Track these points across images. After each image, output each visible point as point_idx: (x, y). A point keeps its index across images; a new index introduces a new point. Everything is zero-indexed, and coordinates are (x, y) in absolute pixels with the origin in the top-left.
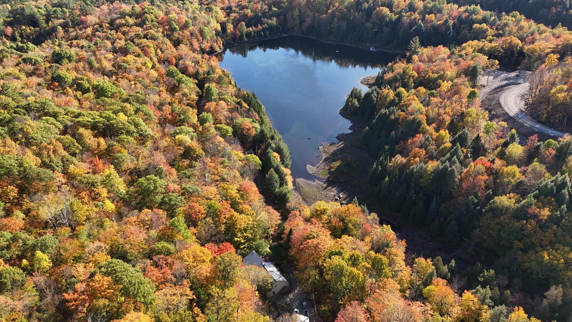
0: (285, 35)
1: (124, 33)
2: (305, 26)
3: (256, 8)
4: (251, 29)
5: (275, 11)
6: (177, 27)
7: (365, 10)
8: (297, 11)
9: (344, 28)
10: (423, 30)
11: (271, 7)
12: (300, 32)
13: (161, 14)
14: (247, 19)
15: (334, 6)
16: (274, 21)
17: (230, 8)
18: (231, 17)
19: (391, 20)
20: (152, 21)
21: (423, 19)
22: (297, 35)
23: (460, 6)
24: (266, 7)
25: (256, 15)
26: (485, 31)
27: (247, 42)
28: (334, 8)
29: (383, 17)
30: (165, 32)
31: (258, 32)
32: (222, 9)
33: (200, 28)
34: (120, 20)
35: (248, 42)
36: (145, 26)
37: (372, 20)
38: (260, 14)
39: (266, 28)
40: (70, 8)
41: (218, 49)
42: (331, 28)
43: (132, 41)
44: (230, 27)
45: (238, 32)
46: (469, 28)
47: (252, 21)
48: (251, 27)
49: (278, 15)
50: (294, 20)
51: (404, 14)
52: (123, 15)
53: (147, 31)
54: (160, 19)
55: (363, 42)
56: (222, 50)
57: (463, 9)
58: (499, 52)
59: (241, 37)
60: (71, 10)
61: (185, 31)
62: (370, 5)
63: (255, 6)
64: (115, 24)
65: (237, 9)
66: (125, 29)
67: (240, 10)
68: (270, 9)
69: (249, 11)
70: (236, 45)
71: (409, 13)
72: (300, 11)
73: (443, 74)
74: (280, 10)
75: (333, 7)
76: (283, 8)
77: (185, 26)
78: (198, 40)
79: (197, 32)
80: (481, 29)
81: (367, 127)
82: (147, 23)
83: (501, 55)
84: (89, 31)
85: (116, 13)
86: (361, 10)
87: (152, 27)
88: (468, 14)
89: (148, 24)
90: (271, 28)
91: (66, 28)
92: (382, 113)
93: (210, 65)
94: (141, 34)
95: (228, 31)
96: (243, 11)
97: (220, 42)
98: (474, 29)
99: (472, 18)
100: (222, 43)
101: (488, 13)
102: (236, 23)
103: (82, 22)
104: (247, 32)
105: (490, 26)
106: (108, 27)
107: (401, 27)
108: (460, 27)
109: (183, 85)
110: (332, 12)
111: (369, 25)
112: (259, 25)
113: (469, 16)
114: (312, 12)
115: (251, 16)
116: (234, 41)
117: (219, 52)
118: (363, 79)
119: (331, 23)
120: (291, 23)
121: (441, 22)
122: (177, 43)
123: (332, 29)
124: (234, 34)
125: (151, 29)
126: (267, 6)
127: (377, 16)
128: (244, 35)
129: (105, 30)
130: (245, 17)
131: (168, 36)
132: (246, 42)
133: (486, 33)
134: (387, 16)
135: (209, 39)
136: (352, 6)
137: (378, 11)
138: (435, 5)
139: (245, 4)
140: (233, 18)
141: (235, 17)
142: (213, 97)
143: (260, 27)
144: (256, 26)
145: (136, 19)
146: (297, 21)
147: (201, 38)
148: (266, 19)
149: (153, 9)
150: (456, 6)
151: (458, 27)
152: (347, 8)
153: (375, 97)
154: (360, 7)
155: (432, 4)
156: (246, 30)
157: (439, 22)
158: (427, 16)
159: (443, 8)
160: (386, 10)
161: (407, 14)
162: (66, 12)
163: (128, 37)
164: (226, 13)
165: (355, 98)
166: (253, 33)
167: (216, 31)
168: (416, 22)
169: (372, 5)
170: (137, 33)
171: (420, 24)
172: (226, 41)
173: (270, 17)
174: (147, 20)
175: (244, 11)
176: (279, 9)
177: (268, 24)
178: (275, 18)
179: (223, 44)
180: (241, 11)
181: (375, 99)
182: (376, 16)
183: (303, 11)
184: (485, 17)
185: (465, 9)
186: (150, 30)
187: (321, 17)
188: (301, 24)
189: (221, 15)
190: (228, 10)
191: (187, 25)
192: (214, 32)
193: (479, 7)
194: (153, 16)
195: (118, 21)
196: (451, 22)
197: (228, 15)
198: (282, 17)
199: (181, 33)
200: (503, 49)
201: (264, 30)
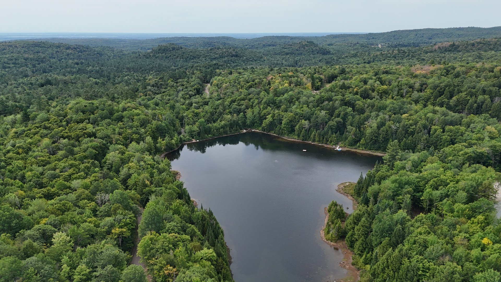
0: (245, 131)
2: (266, 123)
5: (235, 108)
8: (257, 108)
9: (307, 127)
12: (260, 129)
14: (207, 115)
20: (106, 118)
22: (257, 131)
29: (347, 116)
31: (218, 129)
38: (220, 111)
42: (293, 126)
46: (442, 130)
47: (212, 117)
48: (211, 123)
49: (238, 112)
50: (254, 117)
55: (328, 141)
56: (178, 147)
65: (198, 105)
70: (194, 141)
72: (260, 108)
90: (231, 125)
102: (196, 119)
108: (430, 129)
111: (332, 123)
114: (272, 109)
116: (193, 138)
117: (176, 149)
120: (251, 120)
127: (340, 114)
130: (205, 113)
134: (351, 115)
146: (258, 118)
160: (349, 110)
166: (212, 130)
173: (230, 114)
174: (101, 117)
176: (239, 106)
178: (235, 116)
188: (261, 121)
190: (188, 106)
198: (242, 114)
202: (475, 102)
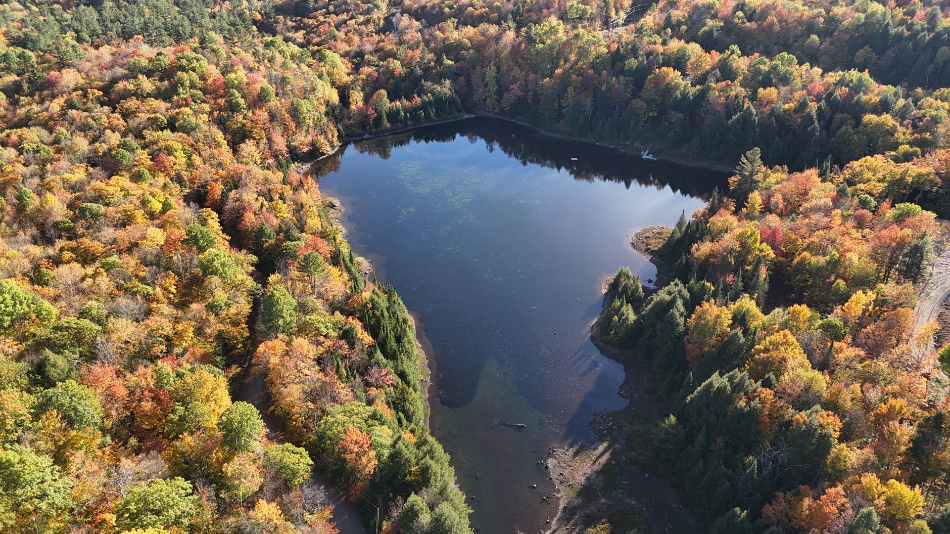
0: (467, 116)
1: (126, 115)
2: (509, 99)
3: (412, 58)
4: (398, 103)
5: (449, 67)
6: (242, 101)
7: (630, 73)
8: (493, 68)
9: (589, 109)
10: (754, 121)
11: (442, 57)
12: (497, 110)
13: (213, 72)
14: (392, 81)
15: (566, 60)
16: (445, 88)
17: (360, 54)
18: (361, 76)
19: (685, 95)
20: (193, 86)
21: (753, 97)
22: (492, 115)
23: (826, 71)
24: (431, 56)
25: (411, 73)
26: (892, 132)
27: (391, 132)
28: (568, 65)
29: (669, 89)
30: (216, 114)
31: (413, 111)
32: (345, 55)
33: (292, 104)
34: (126, 83)
35: (391, 130)
36: (175, 97)
37: (644, 94)
38: (419, 72)
39: (430, 102)
40: (40, 49)
41: (328, 148)
42: (561, 107)
43: (139, 136)
44: (357, 98)
45: (371, 111)
46: (854, 123)
47: (403, 85)
48: (400, 99)
49: (453, 75)
50: (486, 86)
51: (713, 85)
52: (133, 72)
53: (177, 110)
54: (210, 81)
55: (628, 139)
56: (336, 149)
57: (832, 77)
58: (932, 183)
59: (378, 120)
60: (42, 54)
61: (258, 112)
62: (642, 62)
63: (410, 53)
64: (114, 91)
65: (374, 58)
66: (132, 103)
67: (380, 59)
68: (439, 61)
69: (397, 63)
70: (367, 136)
71: (724, 83)
72: (498, 68)
73: (839, 259)
74: (458, 64)
75: (565, 63)
76: (464, 59)
77: (259, 100)
78: (286, 129)
79: (284, 112)
80: (879, 126)
81: (673, 419)
82: (181, 90)
83: (937, 192)
84: (56, 106)
85: (122, 66)
86: (622, 72)
87: (190, 100)
88: (847, 89)
89: (184, 93)
90: (439, 102)
91: (16, 96)
92: (711, 385)
93: (299, 202)
94: (163, 117)
95: (353, 107)
96: (385, 63)
97: (333, 133)
98: (866, 125)
99: (858, 100)
100: (336, 134)
101: (889, 90)
102: (371, 88)
103: (51, 84)
104: (390, 110)
105: (900, 120)
106: (98, 99)
107: (706, 112)
108: (832, 118)
109: (215, 280)
110: (564, 74)
111: (639, 104)
112: (415, 96)
113: (850, 96)
114: (522, 70)
115: (400, 74)
116: (364, 128)
117: (331, 153)
118: (636, 236)
119: (560, 97)
120: (480, 91)
121: (792, 105)
122: (237, 138)
123: (564, 108)
124: (362, 114)
125: (187, 105)
126: (433, 55)
127: (656, 85)
128: (385, 116)
129: (90, 104)
130: (388, 76)
131: (221, 123)
132: (387, 130)
133: (893, 135)
134: (677, 87)
135: (311, 124)
136: (603, 63)
137: (657, 77)
138: (775, 68)
139: (390, 47)
140: (364, 77)
141: (369, 75)
142: (281, 322)
143: (417, 100)
144: (409, 98)
145: (161, 80)
146: (493, 88)
147: (292, 125)
148: (429, 83)
149: (198, 60)
150: (817, 71)
151: (827, 118)
152: (593, 66)
153: (681, 315)
154: (619, 64)
155: (768, 64)
156: (388, 105)
157: (787, 106)
158: (761, 90)
159: (791, 74)
160: (673, 75)
161: (720, 84)
162: (30, 58)
163: (133, 123)
164: (353, 64)
165: (627, 303)
166: (402, 113)
167: (327, 105)
168: (738, 102)
169: (645, 62)
170: (153, 116)
171: (748, 108)
172: (347, 127)
173: (438, 79)
174: (182, 84)
175: (388, 62)
176: (456, 61)
177: (433, 95)
178: (448, 83)
179: (338, 137)
180: (381, 63)
181: (681, 321)
182: (653, 85)
183: (505, 67)
184: (886, 99)
185: (838, 78)
186: (183, 109)
187: (540, 83)
188: (500, 93)
189: (342, 69)
190: (357, 59)
191: (265, 97)
192: (323, 109)
193: (866, 75)
194: (195, 76)
195: (120, 86)
196: (813, 107)
197: (356, 69)
198: (461, 79)
199: (250, 114)
200: (941, 178)
201: (425, 106)
202: (931, 61)
